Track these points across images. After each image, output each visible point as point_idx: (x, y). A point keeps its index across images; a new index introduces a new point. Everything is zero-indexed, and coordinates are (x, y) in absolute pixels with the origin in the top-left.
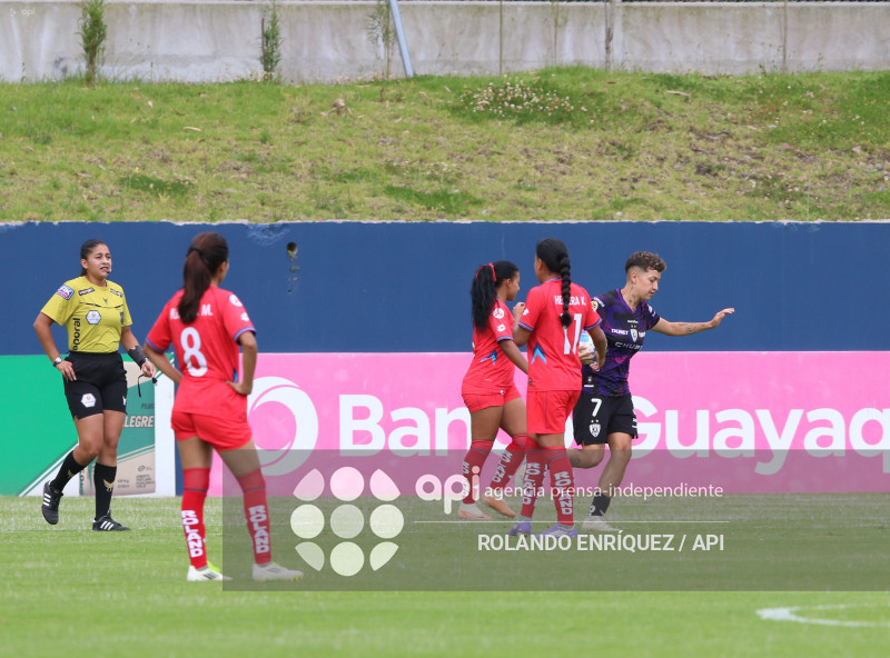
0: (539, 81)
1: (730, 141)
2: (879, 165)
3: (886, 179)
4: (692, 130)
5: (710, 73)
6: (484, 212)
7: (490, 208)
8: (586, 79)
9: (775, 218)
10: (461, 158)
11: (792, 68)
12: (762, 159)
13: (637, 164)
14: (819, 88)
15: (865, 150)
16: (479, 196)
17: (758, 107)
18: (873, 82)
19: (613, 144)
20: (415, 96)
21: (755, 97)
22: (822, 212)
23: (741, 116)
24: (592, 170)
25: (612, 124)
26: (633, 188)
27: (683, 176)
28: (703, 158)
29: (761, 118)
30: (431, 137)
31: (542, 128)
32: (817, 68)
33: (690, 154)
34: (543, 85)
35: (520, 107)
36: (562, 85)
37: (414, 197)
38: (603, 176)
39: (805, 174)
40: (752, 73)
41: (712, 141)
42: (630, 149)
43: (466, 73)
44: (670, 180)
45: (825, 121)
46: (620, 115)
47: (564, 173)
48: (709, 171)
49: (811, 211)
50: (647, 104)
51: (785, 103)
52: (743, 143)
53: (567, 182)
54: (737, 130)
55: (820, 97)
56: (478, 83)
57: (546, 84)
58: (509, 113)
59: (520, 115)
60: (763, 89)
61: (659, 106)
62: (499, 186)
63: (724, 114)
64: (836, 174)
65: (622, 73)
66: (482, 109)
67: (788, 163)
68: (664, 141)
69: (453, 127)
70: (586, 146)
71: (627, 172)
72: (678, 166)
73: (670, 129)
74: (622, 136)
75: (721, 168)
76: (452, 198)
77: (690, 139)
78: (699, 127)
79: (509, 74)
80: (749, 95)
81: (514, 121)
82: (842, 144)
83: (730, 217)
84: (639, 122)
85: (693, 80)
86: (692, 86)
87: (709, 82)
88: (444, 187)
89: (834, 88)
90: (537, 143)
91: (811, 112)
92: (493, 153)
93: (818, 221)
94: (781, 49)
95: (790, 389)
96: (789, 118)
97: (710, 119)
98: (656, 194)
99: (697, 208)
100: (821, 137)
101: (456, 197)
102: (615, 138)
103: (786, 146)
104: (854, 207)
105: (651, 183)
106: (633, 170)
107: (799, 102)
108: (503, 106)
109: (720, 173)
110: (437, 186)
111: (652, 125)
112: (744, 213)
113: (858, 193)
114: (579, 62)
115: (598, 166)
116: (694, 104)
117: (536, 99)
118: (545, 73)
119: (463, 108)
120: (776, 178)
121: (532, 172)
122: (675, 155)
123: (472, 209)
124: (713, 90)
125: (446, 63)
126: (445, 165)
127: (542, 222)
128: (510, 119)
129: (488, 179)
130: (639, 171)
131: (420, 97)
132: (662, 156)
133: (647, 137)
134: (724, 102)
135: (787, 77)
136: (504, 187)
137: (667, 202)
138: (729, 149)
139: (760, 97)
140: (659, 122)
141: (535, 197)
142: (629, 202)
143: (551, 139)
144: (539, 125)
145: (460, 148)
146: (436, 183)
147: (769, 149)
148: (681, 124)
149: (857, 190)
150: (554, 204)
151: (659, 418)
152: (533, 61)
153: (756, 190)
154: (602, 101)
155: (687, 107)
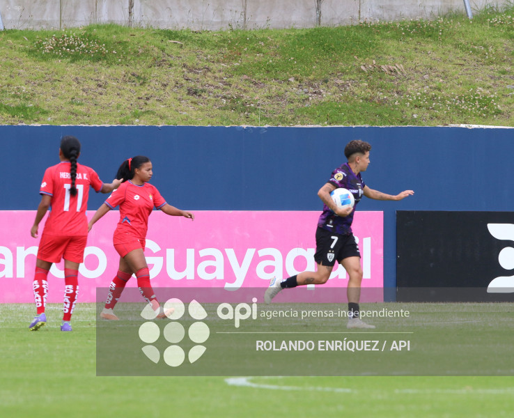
0: (86, 34)
1: (209, 74)
2: (306, 90)
3: (310, 98)
4: (185, 66)
5: (197, 29)
6: (49, 119)
7: (53, 117)
8: (116, 33)
9: (238, 124)
10: (35, 83)
11: (250, 26)
12: (230, 85)
13: (149, 88)
14: (267, 39)
15: (297, 80)
16: (46, 109)
17: (228, 51)
18: (302, 36)
19: (133, 75)
20: (5, 42)
21: (226, 45)
22: (269, 120)
23: (216, 57)
24: (120, 92)
25: (132, 62)
26: (146, 104)
27: (179, 96)
28: (192, 84)
29: (230, 59)
30: (15, 70)
31: (87, 64)
32: (266, 27)
33: (184, 82)
34: (88, 36)
35: (73, 51)
36: (100, 37)
37: (3, 108)
38: (127, 96)
39: (257, 95)
40: (224, 30)
41: (198, 74)
42: (144, 79)
43: (38, 28)
44: (170, 98)
45: (271, 61)
46: (138, 56)
47: (101, 94)
48: (195, 93)
49: (262, 119)
50: (156, 49)
51: (246, 49)
52: (217, 75)
53: (103, 100)
54: (214, 67)
55: (268, 45)
56: (46, 34)
57: (90, 35)
58: (66, 55)
59: (73, 56)
60: (231, 40)
61: (163, 50)
62: (59, 102)
63: (206, 56)
64: (278, 96)
65: (139, 29)
66: (48, 51)
67: (246, 88)
68: (167, 73)
69: (29, 63)
70: (116, 76)
71: (143, 94)
72: (176, 89)
73: (171, 65)
74: (139, 69)
75: (203, 91)
76: (28, 109)
77: (183, 72)
78: (189, 64)
79: (66, 29)
80: (222, 44)
81: (69, 60)
82: (282, 76)
83: (209, 123)
84: (150, 60)
85: (186, 34)
86: (185, 38)
87: (196, 35)
88: (23, 102)
89: (277, 40)
90: (84, 74)
91: (262, 55)
92: (55, 80)
93: (266, 126)
94: (243, 14)
95: (248, 235)
96: (248, 58)
97: (197, 59)
98: (161, 108)
99: (187, 117)
100: (268, 71)
101: (31, 109)
102: (135, 71)
103: (246, 77)
104: (289, 117)
105: (157, 100)
106: (146, 92)
107: (254, 49)
108: (62, 50)
109: (203, 94)
110: (18, 102)
111: (159, 63)
112: (218, 121)
113: (292, 108)
114: (112, 22)
115: (124, 89)
116: (187, 50)
117: (83, 46)
118: (90, 29)
119: (36, 51)
120: (239, 98)
121: (81, 93)
122: (174, 83)
123: (41, 117)
124: (198, 40)
125: (25, 21)
126: (24, 88)
127: (87, 125)
128: (67, 58)
129: (52, 97)
130: (150, 93)
131: (8, 43)
132: (165, 83)
133: (156, 71)
134: (206, 48)
135: (246, 32)
136: (63, 102)
137: (168, 113)
138: (208, 79)
139: (229, 45)
140: (163, 61)
141: (82, 109)
142: (143, 113)
143: (93, 72)
144: (85, 62)
145: (34, 77)
146: (18, 99)
147: (235, 79)
148: (178, 62)
149: (291, 106)
150: (95, 114)
151: (162, 254)
152: (81, 20)
153: (226, 105)
154: (126, 47)
155: (181, 51)
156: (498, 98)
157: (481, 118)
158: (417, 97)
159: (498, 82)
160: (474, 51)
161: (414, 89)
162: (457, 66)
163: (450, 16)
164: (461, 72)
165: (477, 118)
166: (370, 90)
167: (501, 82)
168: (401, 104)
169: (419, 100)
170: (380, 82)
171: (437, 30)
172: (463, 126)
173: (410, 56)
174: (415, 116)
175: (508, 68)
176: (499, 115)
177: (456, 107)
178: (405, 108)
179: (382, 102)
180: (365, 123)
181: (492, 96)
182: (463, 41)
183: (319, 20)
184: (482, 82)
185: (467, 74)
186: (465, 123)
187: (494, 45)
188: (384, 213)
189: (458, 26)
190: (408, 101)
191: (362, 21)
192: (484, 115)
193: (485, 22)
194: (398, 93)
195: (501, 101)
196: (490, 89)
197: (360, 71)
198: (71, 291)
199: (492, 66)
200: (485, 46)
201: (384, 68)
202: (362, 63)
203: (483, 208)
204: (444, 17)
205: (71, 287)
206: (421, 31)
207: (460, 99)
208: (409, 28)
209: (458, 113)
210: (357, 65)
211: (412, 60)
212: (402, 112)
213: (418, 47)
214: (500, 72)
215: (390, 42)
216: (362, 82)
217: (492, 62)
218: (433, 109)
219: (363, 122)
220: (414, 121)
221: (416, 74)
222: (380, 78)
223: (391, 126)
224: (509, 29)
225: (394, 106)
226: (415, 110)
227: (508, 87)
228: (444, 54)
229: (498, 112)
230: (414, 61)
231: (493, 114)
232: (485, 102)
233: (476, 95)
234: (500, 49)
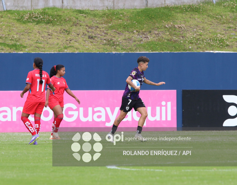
0: (43, 12)
1: (98, 29)
2: (141, 36)
3: (143, 40)
4: (87, 26)
5: (92, 9)
6: (27, 50)
7: (28, 49)
8: (56, 11)
9: (111, 51)
10: (20, 34)
11: (116, 8)
12: (107, 34)
13: (71, 36)
14: (124, 14)
15: (137, 32)
16: (25, 45)
17: (106, 19)
18: (139, 12)
19: (64, 30)
20: (7, 16)
21: (105, 16)
22: (125, 50)
23: (101, 22)
24: (58, 38)
25: (64, 24)
26: (70, 43)
27: (84, 39)
28: (90, 34)
29: (107, 22)
30: (11, 28)
31: (43, 25)
32: (123, 8)
33: (87, 33)
34: (44, 13)
35: (37, 19)
36: (49, 13)
37: (6, 45)
38: (61, 39)
39: (119, 39)
40: (104, 9)
41: (93, 29)
42: (69, 31)
43: (21, 9)
44: (81, 40)
45: (125, 23)
46: (66, 21)
47: (50, 38)
48: (92, 38)
49: (122, 49)
50: (74, 18)
51: (114, 18)
52: (102, 29)
53: (51, 41)
54: (100, 26)
55: (124, 16)
56: (25, 12)
57: (45, 12)
58: (34, 21)
59: (37, 22)
60: (107, 14)
61: (77, 19)
62: (31, 42)
63: (96, 21)
64: (129, 39)
65: (67, 9)
66: (26, 20)
67: (115, 35)
68: (79, 29)
69: (18, 25)
70: (56, 30)
71: (68, 38)
72: (83, 36)
73: (81, 25)
74: (67, 27)
75: (95, 37)
76: (17, 46)
77: (86, 28)
78: (89, 25)
79: (34, 10)
80: (104, 16)
81: (35, 23)
82: (130, 30)
83: (98, 51)
84: (71, 23)
85: (87, 11)
86: (87, 13)
87: (92, 12)
88: (15, 42)
89: (128, 14)
90: (42, 29)
91: (121, 20)
92: (29, 33)
93: (124, 52)
94: (113, 2)
95: (116, 101)
96: (115, 22)
97: (92, 23)
98: (77, 45)
99: (88, 49)
100: (124, 28)
101: (18, 45)
102: (65, 28)
103: (114, 30)
104: (134, 48)
105: (75, 41)
106: (70, 37)
107: (118, 18)
108: (32, 19)
109: (95, 38)
110: (13, 42)
111: (76, 24)
112: (102, 50)
113: (135, 44)
114: (54, 6)
115: (60, 36)
116: (88, 18)
117: (42, 17)
118: (44, 9)
119: (20, 19)
120: (111, 40)
121: (41, 38)
122: (82, 33)
123: (23, 49)
124: (93, 14)
125: (16, 6)
126: (15, 36)
127: (44, 53)
128: (34, 23)
129: (28, 40)
130: (72, 38)
131: (8, 16)
132: (78, 33)
133: (74, 28)
134: (96, 18)
135: (114, 11)
136: (33, 42)
137: (80, 47)
138: (98, 31)
139: (107, 16)
140: (77, 23)
141: (41, 45)
142: (69, 47)
143: (46, 29)
144: (43, 24)
145: (20, 31)
146: (13, 41)
147: (109, 31)
148: (84, 24)
149: (135, 43)
150: (47, 47)
151: (78, 110)
152: (41, 6)
153: (106, 43)
154: (61, 17)
155: (85, 19)
156: (227, 39)
157: (220, 48)
158: (191, 39)
159: (227, 32)
160: (216, 18)
161: (190, 35)
162: (209, 25)
163: (205, 2)
164: (210, 28)
165: (218, 48)
166: (170, 36)
167: (229, 32)
168: (184, 42)
169: (192, 40)
170: (174, 32)
171: (200, 9)
172: (211, 52)
173: (188, 21)
174: (190, 47)
175: (232, 25)
176: (228, 47)
177: (209, 43)
178: (186, 44)
179: (175, 41)
180: (168, 51)
181: (225, 38)
182: (211, 14)
183: (147, 5)
184: (220, 32)
185: (213, 28)
186: (212, 50)
187: (225, 15)
188: (177, 91)
189: (209, 7)
190: (187, 41)
191: (166, 5)
192: (221, 47)
193: (221, 5)
194: (182, 37)
195: (228, 41)
196: (224, 35)
197: (165, 27)
198: (38, 127)
199: (224, 25)
200: (221, 16)
201: (176, 26)
202: (166, 24)
203: (221, 88)
204: (203, 3)
205: (37, 125)
206: (192, 9)
207: (210, 39)
208: (187, 8)
209: (209, 46)
210: (164, 24)
211: (188, 22)
212: (184, 45)
213: (191, 16)
214: (228, 27)
215: (179, 14)
216: (166, 32)
217: (224, 23)
218: (198, 44)
219: (167, 50)
220: (190, 50)
221: (190, 29)
222: (175, 31)
223: (180, 52)
224: (232, 8)
225: (181, 43)
226: (190, 45)
227: (232, 34)
228: (203, 19)
229: (227, 45)
230: (190, 23)
231: (225, 46)
232: (221, 41)
233: (218, 38)
234: (228, 17)
